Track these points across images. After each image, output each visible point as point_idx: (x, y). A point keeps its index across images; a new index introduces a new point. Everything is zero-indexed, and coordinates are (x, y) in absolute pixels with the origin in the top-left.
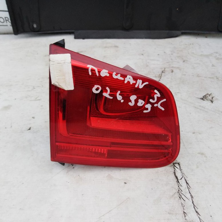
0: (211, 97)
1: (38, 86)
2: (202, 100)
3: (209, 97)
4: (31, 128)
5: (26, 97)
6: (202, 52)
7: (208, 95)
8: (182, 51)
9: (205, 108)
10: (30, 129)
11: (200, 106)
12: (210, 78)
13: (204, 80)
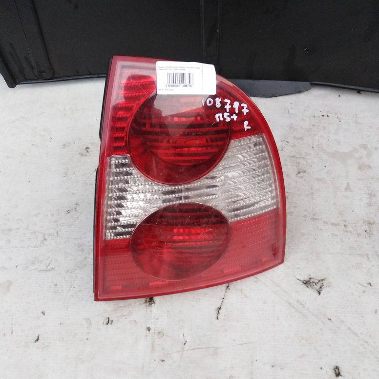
0: (318, 286)
1: (51, 235)
2: (304, 285)
3: (315, 286)
4: (40, 338)
5: (33, 263)
6: (339, 143)
8: (301, 139)
9: (304, 307)
10: (37, 340)
11: (298, 301)
12: (333, 224)
13: (321, 229)
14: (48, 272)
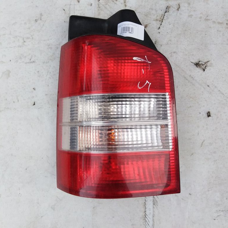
0: (204, 66)
1: (28, 38)
2: (195, 66)
3: (202, 66)
4: (35, 103)
7: (202, 65)
11: (190, 76)
12: (219, 23)
14: (31, 64)
